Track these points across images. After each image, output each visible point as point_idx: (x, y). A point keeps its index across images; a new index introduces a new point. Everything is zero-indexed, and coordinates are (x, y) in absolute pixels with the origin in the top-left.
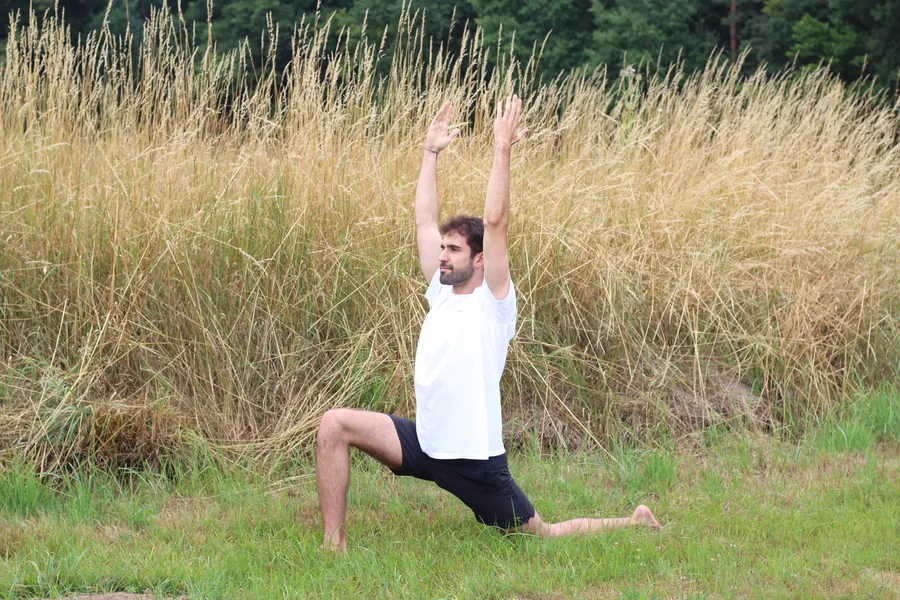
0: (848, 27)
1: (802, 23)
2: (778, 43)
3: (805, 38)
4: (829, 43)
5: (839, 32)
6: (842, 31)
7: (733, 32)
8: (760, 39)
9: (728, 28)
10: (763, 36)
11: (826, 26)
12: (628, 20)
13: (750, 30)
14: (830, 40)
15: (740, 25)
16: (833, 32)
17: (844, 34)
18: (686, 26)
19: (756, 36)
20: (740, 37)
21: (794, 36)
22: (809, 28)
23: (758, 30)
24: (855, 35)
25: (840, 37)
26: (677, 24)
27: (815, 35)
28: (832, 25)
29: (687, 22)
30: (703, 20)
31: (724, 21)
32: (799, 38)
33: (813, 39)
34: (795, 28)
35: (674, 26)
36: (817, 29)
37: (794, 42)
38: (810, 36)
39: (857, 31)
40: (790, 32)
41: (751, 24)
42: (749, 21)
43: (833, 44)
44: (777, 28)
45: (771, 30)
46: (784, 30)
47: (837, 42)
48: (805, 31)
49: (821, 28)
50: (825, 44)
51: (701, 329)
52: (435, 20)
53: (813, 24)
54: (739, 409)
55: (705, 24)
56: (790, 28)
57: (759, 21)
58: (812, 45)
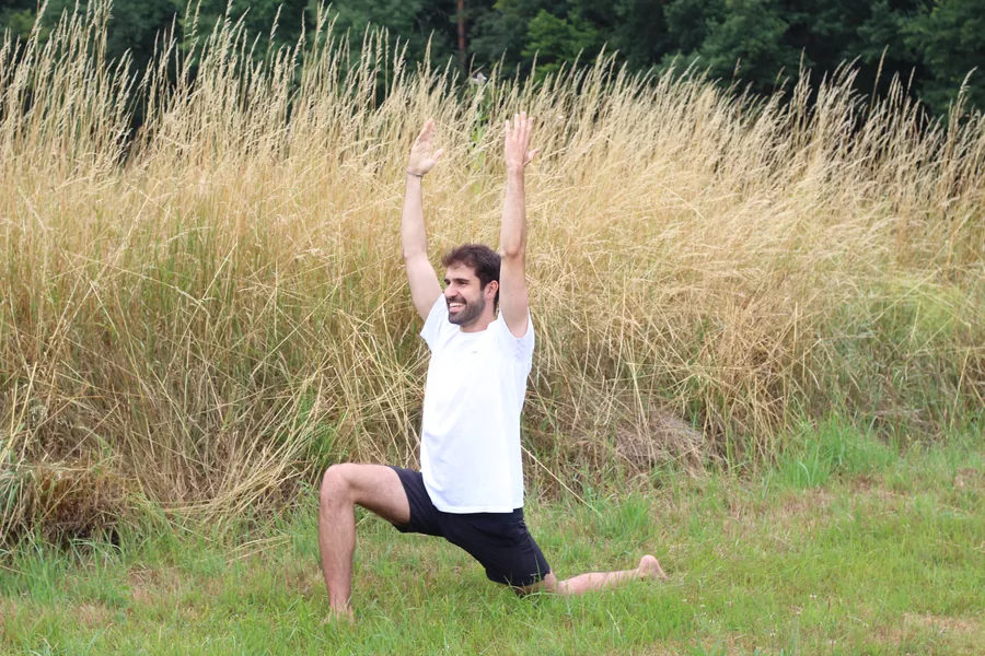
0: (587, 24)
1: (537, 19)
2: (512, 41)
3: (541, 36)
4: (567, 42)
5: (577, 29)
6: (582, 27)
7: (461, 30)
8: (492, 38)
9: (456, 26)
10: (493, 34)
11: (564, 23)
12: (347, 18)
13: (481, 28)
14: (568, 37)
15: (469, 23)
16: (572, 28)
17: (583, 31)
18: (412, 24)
19: (488, 35)
20: (469, 35)
21: (530, 34)
22: (545, 25)
23: (491, 27)
24: (595, 32)
25: (579, 34)
26: (402, 23)
27: (552, 32)
28: (569, 22)
29: (412, 19)
30: (429, 18)
31: (452, 19)
32: (535, 36)
33: (550, 37)
34: (530, 26)
35: (399, 26)
36: (555, 26)
37: (529, 41)
38: (546, 34)
39: (597, 28)
40: (525, 30)
41: (481, 22)
42: (480, 18)
43: (572, 42)
44: (510, 26)
45: (504, 28)
46: (518, 27)
47: (577, 39)
48: (542, 29)
49: (559, 24)
50: (563, 42)
51: (636, 360)
52: (132, 21)
53: (550, 21)
54: (682, 446)
55: (431, 21)
56: (524, 25)
57: (489, 18)
58: (549, 44)
